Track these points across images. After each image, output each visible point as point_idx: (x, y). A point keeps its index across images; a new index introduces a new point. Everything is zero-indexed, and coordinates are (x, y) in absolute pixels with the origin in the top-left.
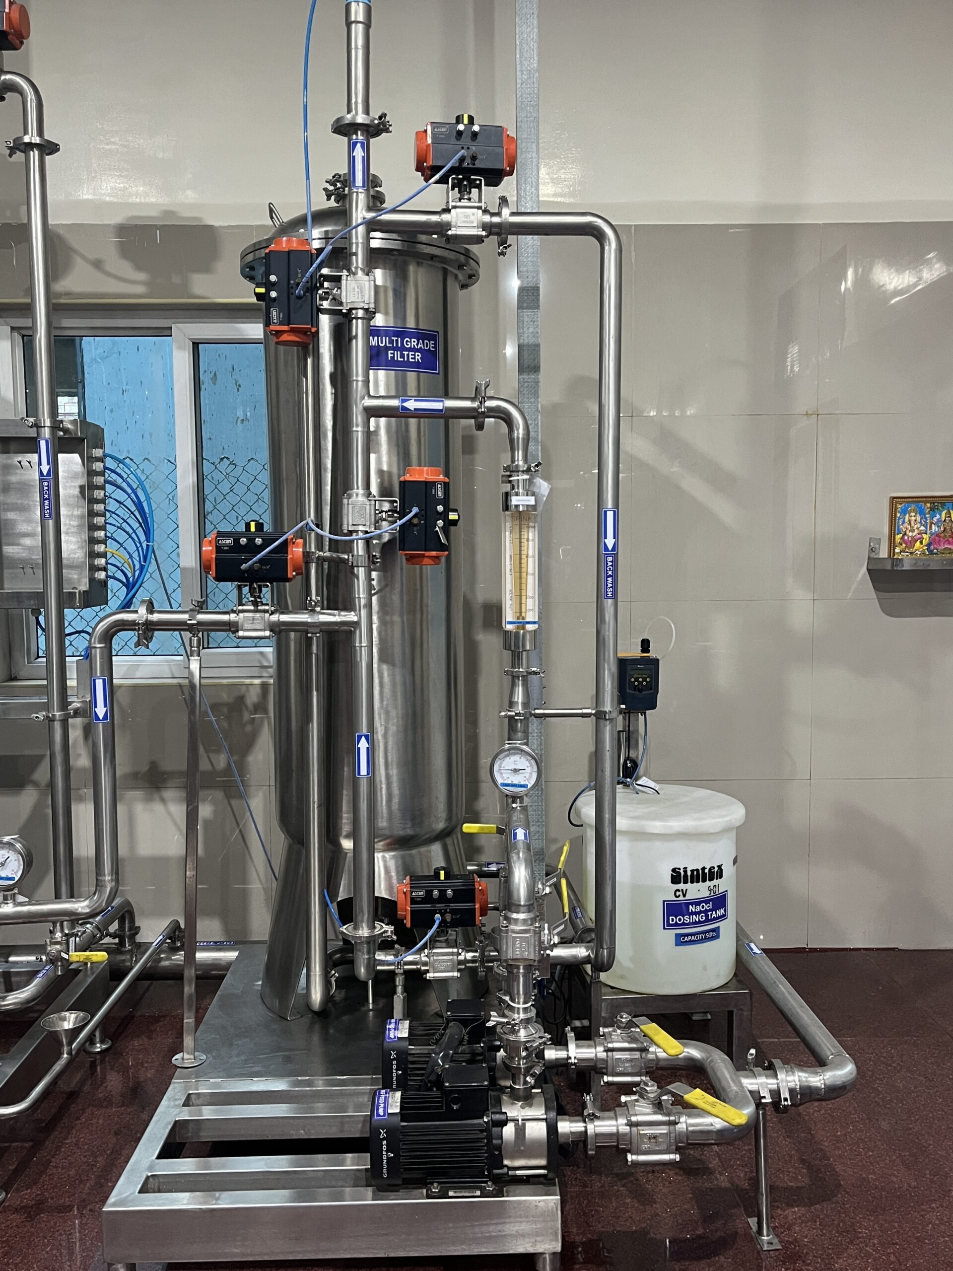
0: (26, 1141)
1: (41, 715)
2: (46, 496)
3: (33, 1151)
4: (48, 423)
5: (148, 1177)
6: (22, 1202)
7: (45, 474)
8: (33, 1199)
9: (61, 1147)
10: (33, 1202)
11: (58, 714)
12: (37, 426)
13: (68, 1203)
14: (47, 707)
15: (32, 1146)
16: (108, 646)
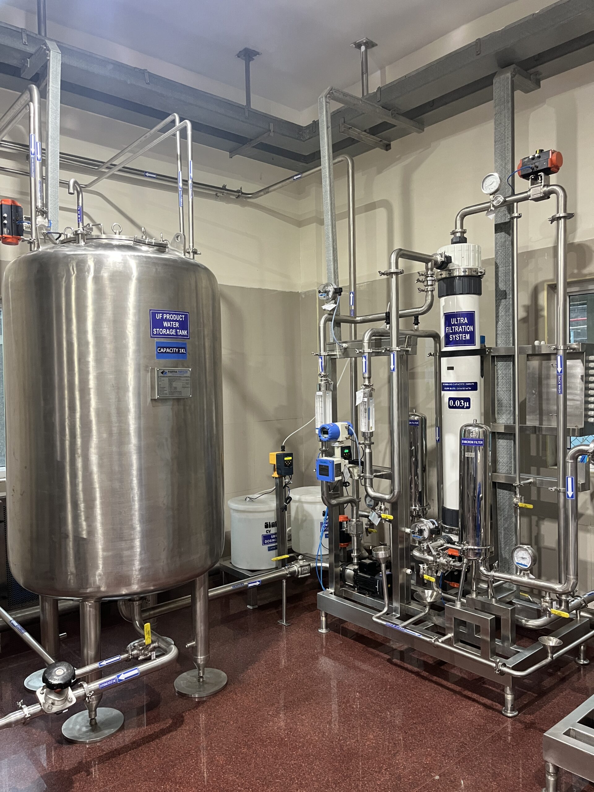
0: (535, 693)
1: (553, 489)
2: (560, 383)
3: (536, 699)
4: (562, 348)
5: (570, 729)
6: (524, 719)
7: (559, 372)
8: (529, 721)
9: (550, 702)
10: (529, 722)
11: (562, 489)
12: (557, 349)
13: (544, 729)
14: (556, 484)
15: (536, 697)
16: (575, 461)
